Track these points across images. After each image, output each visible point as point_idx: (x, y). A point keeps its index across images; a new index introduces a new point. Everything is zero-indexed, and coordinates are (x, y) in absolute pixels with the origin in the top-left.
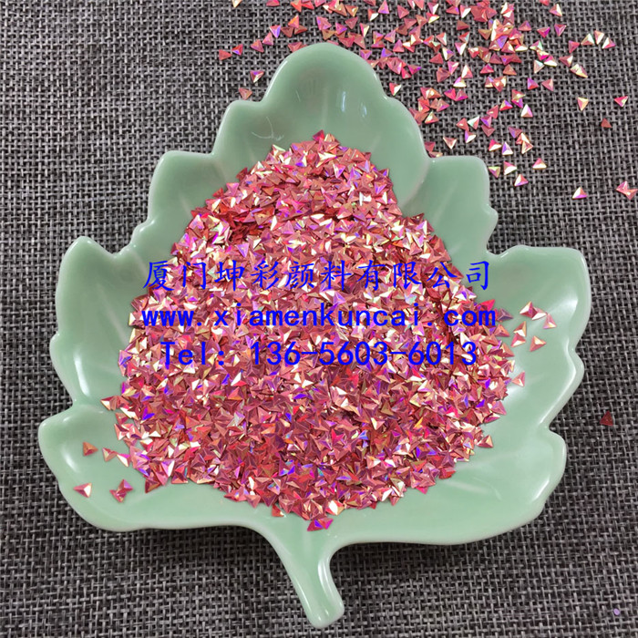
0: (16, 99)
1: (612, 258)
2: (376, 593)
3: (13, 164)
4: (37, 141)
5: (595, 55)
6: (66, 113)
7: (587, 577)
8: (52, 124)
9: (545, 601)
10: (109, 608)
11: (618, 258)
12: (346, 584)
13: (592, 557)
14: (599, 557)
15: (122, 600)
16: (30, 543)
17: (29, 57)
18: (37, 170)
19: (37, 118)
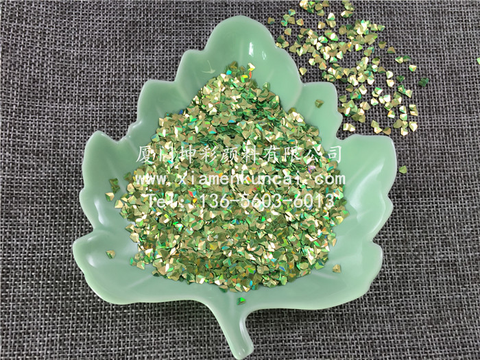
0: (86, 52)
1: (435, 154)
2: (293, 347)
3: (83, 90)
4: (98, 77)
5: (426, 34)
6: (116, 61)
7: (414, 340)
8: (107, 67)
9: (391, 353)
10: (136, 354)
11: (438, 154)
12: (276, 342)
13: (418, 328)
14: (421, 329)
15: (143, 349)
16: (89, 314)
17: (95, 26)
18: (97, 94)
19: (98, 64)
